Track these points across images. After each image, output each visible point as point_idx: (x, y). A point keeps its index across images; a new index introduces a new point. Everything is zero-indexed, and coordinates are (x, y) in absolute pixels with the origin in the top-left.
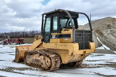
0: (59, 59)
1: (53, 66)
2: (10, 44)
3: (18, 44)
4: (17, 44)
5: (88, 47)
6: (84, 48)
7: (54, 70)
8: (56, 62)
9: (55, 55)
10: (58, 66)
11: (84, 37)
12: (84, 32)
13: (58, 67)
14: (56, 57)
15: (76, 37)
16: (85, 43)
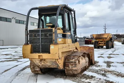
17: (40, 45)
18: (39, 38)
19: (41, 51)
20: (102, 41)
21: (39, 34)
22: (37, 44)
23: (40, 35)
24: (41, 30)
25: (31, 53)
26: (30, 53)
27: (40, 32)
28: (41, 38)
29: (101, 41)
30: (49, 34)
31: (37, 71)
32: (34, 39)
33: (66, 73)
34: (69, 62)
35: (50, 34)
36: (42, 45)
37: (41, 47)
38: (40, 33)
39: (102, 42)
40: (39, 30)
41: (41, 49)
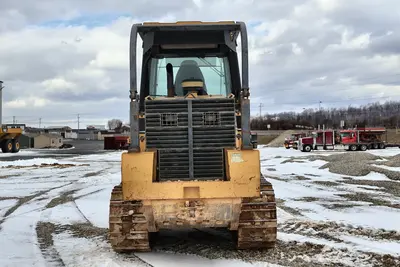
1: (115, 236)
2: (325, 148)
3: (354, 148)
4: (350, 150)
5: (219, 171)
8: (128, 219)
10: (140, 237)
11: (191, 127)
13: (144, 240)
16: (196, 151)
17: (187, 152)
18: (187, 130)
19: (192, 174)
21: (187, 116)
22: (177, 149)
23: (190, 117)
24: (193, 102)
25: (157, 179)
26: (153, 181)
27: (190, 108)
28: (194, 129)
30: (222, 115)
31: (136, 241)
32: (164, 130)
33: (240, 239)
34: (251, 206)
35: (225, 115)
36: (194, 151)
37: (191, 158)
38: (190, 113)
40: (186, 102)
41: (191, 167)
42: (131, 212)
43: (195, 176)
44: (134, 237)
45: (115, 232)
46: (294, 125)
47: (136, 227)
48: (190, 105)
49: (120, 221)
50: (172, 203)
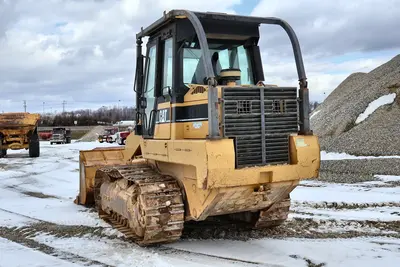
0: (177, 200)
1: (152, 229)
5: (286, 156)
6: (264, 159)
7: (164, 243)
8: (166, 211)
9: (163, 185)
10: (176, 227)
11: (263, 114)
12: (262, 96)
13: (178, 230)
14: (167, 193)
15: (222, 115)
16: (267, 137)
17: (260, 138)
18: (259, 117)
20: (17, 136)
21: (259, 104)
22: (252, 136)
23: (263, 105)
24: (265, 90)
28: (266, 116)
29: (14, 136)
30: (287, 103)
32: (240, 118)
35: (289, 103)
37: (264, 144)
38: (263, 101)
39: (17, 139)
40: (259, 90)
41: (264, 152)
42: (168, 203)
43: (267, 162)
44: (170, 229)
45: (152, 225)
46: (96, 121)
47: (173, 218)
48: (262, 93)
49: (158, 214)
50: (243, 189)
